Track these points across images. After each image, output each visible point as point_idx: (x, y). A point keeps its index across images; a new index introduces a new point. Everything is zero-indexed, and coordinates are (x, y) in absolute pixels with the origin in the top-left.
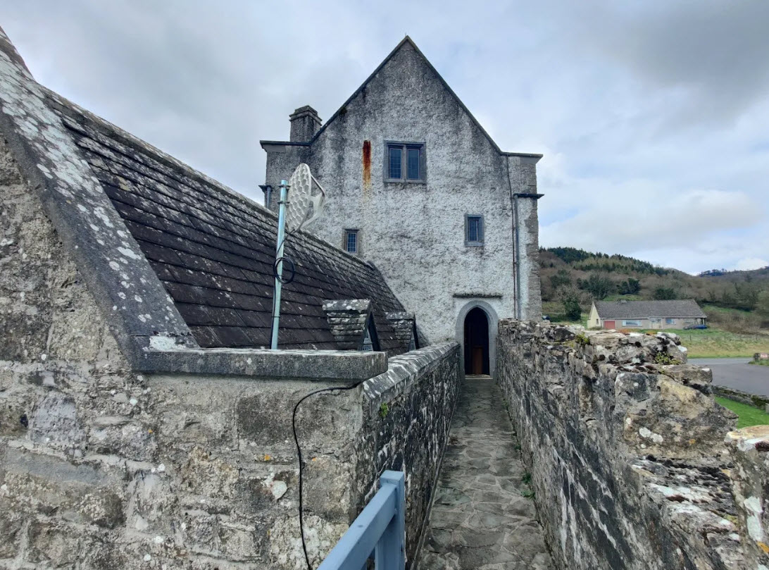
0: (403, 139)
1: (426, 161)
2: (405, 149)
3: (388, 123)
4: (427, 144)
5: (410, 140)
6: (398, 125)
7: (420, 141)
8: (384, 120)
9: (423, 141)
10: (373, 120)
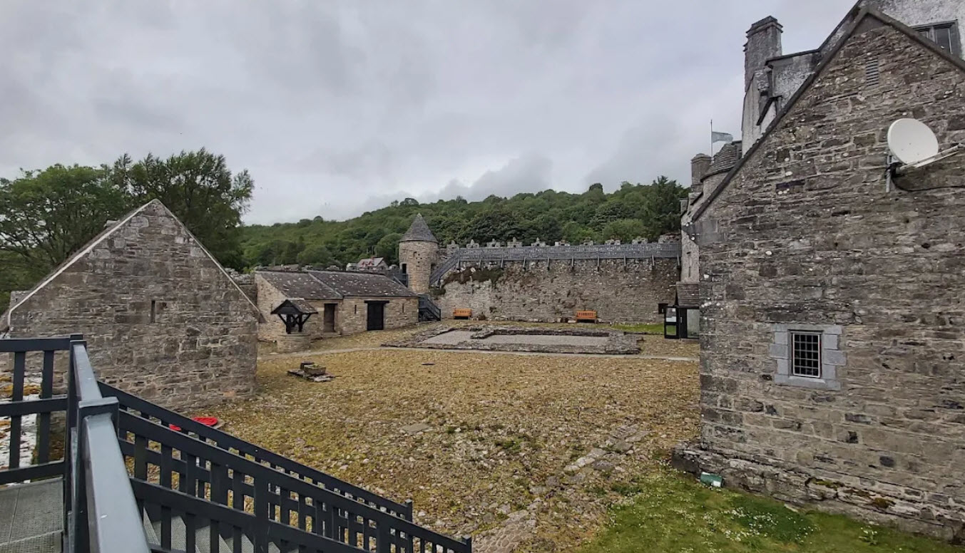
0: (930, 21)
1: (959, 38)
2: (932, 31)
3: (910, 9)
4: (959, 22)
5: (940, 20)
6: (922, 9)
7: (951, 19)
8: (905, 7)
9: (955, 19)
10: (892, 10)
